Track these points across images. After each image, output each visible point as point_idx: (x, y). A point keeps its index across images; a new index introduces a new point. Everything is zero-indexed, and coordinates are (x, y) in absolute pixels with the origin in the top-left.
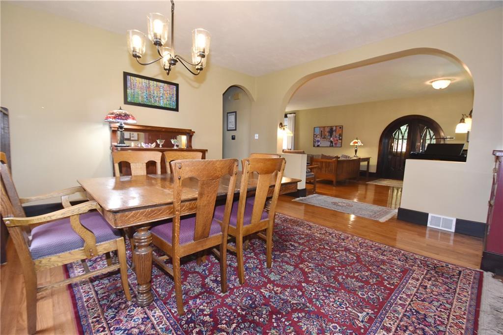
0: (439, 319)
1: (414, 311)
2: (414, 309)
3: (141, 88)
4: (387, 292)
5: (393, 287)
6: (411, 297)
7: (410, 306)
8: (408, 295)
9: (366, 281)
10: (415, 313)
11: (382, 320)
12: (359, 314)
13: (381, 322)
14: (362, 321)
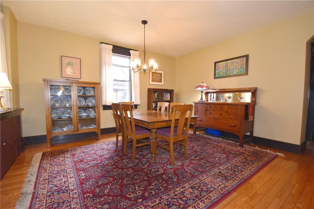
0: (51, 197)
1: (65, 192)
2: (66, 192)
3: (223, 68)
4: (85, 191)
5: (85, 196)
6: (71, 199)
7: (69, 193)
8: (74, 198)
9: (100, 187)
10: (64, 191)
11: (75, 179)
12: (84, 174)
13: (75, 178)
14: (81, 173)
